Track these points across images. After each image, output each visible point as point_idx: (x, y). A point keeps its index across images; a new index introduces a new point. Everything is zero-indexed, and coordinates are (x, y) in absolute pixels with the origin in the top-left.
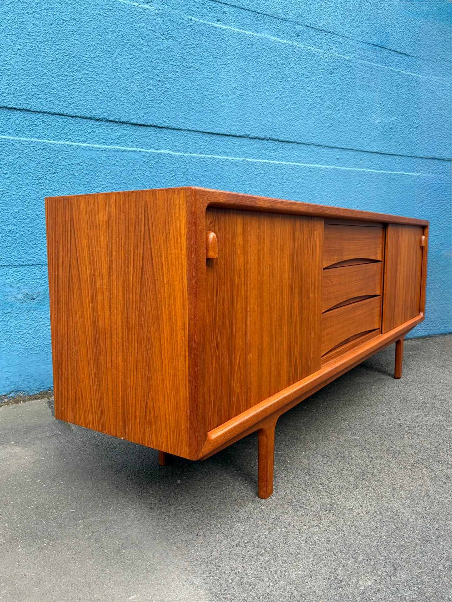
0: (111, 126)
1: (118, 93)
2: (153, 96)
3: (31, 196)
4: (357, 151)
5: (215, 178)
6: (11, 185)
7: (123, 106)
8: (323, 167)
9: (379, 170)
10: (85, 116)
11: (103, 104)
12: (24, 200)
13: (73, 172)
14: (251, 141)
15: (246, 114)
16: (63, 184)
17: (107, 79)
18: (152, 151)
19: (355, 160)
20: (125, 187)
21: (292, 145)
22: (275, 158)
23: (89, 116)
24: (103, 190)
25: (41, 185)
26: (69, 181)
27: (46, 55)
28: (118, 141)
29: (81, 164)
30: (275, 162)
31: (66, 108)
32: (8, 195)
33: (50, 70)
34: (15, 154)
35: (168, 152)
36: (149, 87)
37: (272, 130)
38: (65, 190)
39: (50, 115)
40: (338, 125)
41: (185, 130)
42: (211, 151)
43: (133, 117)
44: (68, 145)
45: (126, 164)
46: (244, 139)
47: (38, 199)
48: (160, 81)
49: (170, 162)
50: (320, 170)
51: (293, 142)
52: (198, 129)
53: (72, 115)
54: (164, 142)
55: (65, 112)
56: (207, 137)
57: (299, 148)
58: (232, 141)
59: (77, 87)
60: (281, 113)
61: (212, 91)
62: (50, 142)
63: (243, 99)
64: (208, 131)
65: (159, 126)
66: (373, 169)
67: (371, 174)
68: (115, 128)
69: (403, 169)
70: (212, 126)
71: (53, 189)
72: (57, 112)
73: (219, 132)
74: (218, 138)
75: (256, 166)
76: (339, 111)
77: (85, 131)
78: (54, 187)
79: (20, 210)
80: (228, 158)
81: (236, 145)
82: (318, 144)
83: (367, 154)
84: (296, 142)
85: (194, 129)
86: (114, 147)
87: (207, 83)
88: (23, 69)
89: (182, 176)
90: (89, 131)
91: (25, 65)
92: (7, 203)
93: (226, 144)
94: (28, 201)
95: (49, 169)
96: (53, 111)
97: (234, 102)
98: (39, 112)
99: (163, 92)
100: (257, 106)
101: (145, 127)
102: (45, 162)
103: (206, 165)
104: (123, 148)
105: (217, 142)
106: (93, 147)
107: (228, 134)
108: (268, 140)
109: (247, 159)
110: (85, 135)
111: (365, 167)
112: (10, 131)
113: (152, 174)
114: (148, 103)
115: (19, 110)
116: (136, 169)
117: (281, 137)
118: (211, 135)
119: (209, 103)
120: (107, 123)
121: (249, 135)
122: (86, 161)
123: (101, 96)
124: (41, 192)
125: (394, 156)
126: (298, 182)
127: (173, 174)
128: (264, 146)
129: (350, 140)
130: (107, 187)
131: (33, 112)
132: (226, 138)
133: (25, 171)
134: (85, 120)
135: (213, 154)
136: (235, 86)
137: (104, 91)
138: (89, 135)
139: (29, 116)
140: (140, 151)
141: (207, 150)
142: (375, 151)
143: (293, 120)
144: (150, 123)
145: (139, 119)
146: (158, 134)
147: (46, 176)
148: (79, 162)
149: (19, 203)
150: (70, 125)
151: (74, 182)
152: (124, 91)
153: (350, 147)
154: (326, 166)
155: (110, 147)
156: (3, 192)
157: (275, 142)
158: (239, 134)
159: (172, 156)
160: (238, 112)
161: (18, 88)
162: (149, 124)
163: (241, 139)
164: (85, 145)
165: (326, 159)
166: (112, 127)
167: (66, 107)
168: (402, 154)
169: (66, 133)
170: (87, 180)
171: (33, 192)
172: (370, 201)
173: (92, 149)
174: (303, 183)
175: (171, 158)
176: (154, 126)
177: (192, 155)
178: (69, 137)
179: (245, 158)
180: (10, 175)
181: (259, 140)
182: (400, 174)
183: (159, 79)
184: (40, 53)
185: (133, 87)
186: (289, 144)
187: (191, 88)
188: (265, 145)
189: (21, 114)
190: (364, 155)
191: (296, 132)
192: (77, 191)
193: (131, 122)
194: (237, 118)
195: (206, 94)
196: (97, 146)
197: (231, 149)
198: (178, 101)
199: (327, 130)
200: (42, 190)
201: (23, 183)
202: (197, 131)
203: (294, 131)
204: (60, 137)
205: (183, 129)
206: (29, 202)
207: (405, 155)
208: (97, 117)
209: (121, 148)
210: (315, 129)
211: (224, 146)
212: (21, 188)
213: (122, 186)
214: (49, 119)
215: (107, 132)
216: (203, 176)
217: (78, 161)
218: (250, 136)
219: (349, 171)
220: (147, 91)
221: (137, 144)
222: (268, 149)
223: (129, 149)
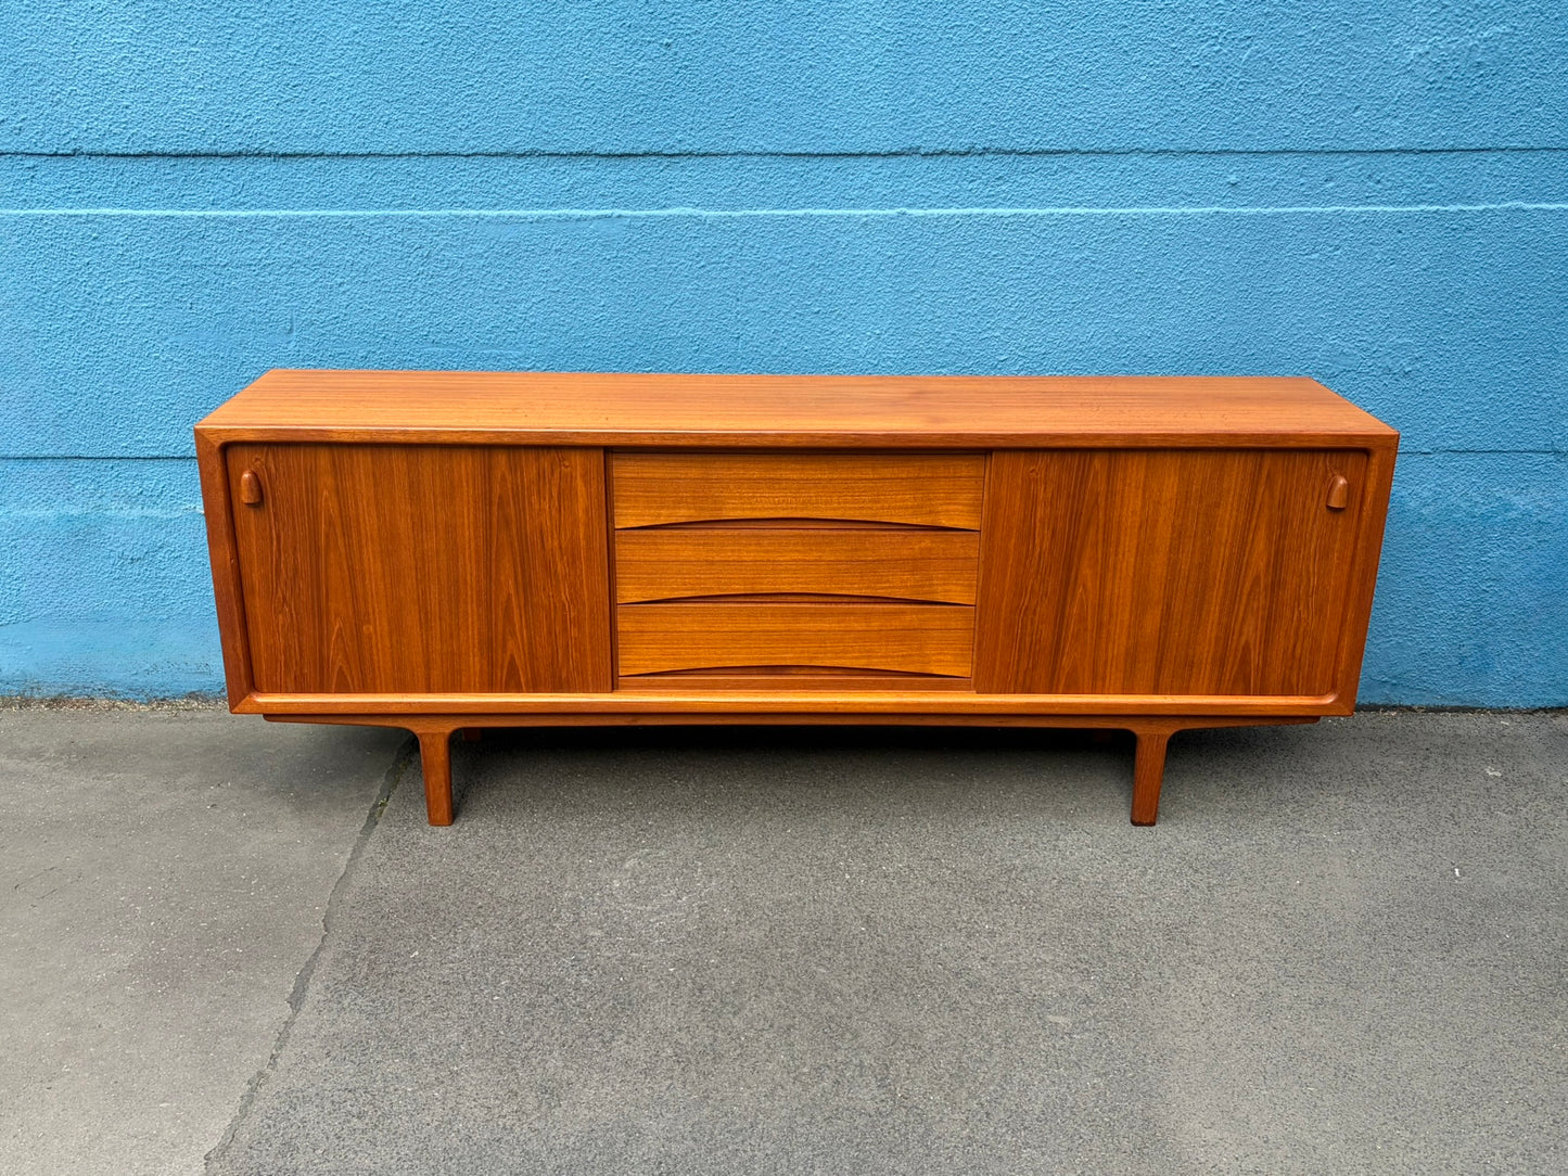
0: (552, 165)
1: (564, 91)
2: (650, 83)
3: (387, 325)
4: (1317, 152)
5: (813, 264)
7: (577, 117)
8: (1171, 211)
9: (1409, 204)
10: (494, 150)
11: (532, 118)
12: (376, 334)
13: (470, 272)
14: (927, 162)
15: (912, 93)
17: (540, 63)
18: (648, 213)
19: (1302, 180)
21: (1064, 159)
22: (1004, 199)
23: (501, 150)
25: (406, 302)
26: (461, 293)
27: (409, 35)
28: (571, 196)
29: (486, 255)
30: (1000, 211)
31: (452, 140)
32: (345, 325)
33: (419, 65)
34: (356, 245)
35: (689, 211)
36: (641, 64)
37: (994, 126)
38: (454, 310)
39: (422, 159)
40: (1241, 83)
41: (735, 154)
42: (808, 197)
43: (601, 141)
44: (457, 216)
45: (586, 248)
46: (903, 158)
48: (668, 45)
49: (694, 235)
50: (1160, 220)
51: (1065, 152)
52: (770, 148)
53: (465, 154)
54: (680, 189)
55: (451, 149)
56: (797, 166)
57: (1089, 166)
58: (868, 169)
59: (476, 91)
60: (1027, 77)
61: (812, 46)
62: (422, 213)
63: (902, 54)
64: (798, 150)
65: (665, 152)
66: (1382, 202)
67: (1370, 221)
68: (562, 169)
69: (1524, 191)
70: (810, 137)
71: (431, 310)
72: (434, 150)
73: (828, 151)
74: (828, 163)
75: (936, 226)
76: (1248, 42)
77: (496, 182)
78: (432, 305)
79: (369, 352)
80: (853, 212)
81: (881, 176)
82: (1156, 150)
83: (1359, 159)
84: (1077, 150)
85: (758, 150)
86: (557, 212)
87: (796, 29)
88: (365, 72)
89: (725, 265)
90: (503, 182)
91: (370, 63)
92: (346, 340)
93: (852, 177)
94: (384, 335)
95: (421, 269)
96: (426, 149)
97: (876, 66)
98: (400, 156)
99: (676, 70)
100: (947, 66)
101: (632, 159)
102: (413, 255)
103: (791, 234)
104: (578, 213)
105: (826, 174)
106: (511, 217)
107: (857, 151)
108: (980, 154)
109: (909, 211)
110: (494, 192)
111: (1344, 201)
112: (348, 200)
113: (647, 267)
114: (637, 101)
115: (362, 155)
116: (608, 257)
117: (1024, 143)
118: (806, 159)
119: (803, 79)
120: (543, 160)
121: (919, 148)
122: (497, 248)
123: (527, 102)
125: (1484, 153)
126: (1076, 259)
127: (702, 263)
128: (968, 172)
129: (1285, 125)
131: (389, 156)
132: (851, 161)
133: (375, 277)
134: (494, 159)
135: (814, 205)
136: (879, 24)
137: (534, 91)
138: (504, 191)
139: (382, 165)
140: (619, 216)
141: (794, 198)
142: (1392, 146)
143: (1069, 88)
144: (644, 148)
145: (616, 142)
146: (666, 171)
147: (416, 283)
148: (481, 251)
149: (366, 339)
150: (462, 173)
151: (473, 293)
152: (579, 84)
153: (1287, 144)
154: (1185, 210)
155: (550, 212)
156: (336, 320)
157: (1006, 157)
158: (888, 148)
159: (699, 221)
160: (886, 92)
161: (358, 114)
162: (640, 151)
163: (894, 160)
164: (494, 213)
165: (1186, 188)
166: (553, 168)
167: (453, 137)
168: (1521, 145)
169: (455, 192)
170: (500, 289)
172: (1356, 302)
173: (509, 221)
174: (1093, 262)
175: (697, 225)
176: (654, 154)
177: (752, 212)
178: (462, 199)
179: (904, 209)
180: (349, 287)
181: (951, 158)
182: (1507, 210)
183: (666, 40)
184: (397, 32)
185: (601, 70)
186: (1052, 158)
187: (752, 48)
188: (970, 169)
189: (366, 164)
190: (1347, 164)
191: (1077, 123)
193: (597, 152)
194: (882, 108)
195: (792, 58)
196: (521, 213)
197: (867, 187)
198: (718, 86)
199: (1197, 104)
201: (371, 300)
202: (766, 154)
203: (1072, 120)
204: (442, 201)
205: (730, 152)
206: (384, 338)
207: (1536, 147)
208: (520, 151)
209: (574, 212)
210: (1148, 107)
211: (843, 183)
212: (369, 309)
214: (419, 167)
215: (544, 180)
216: (780, 261)
217: (479, 249)
218: (922, 151)
219: (1275, 216)
220: (637, 74)
221: (613, 199)
222: (980, 178)
223: (593, 213)
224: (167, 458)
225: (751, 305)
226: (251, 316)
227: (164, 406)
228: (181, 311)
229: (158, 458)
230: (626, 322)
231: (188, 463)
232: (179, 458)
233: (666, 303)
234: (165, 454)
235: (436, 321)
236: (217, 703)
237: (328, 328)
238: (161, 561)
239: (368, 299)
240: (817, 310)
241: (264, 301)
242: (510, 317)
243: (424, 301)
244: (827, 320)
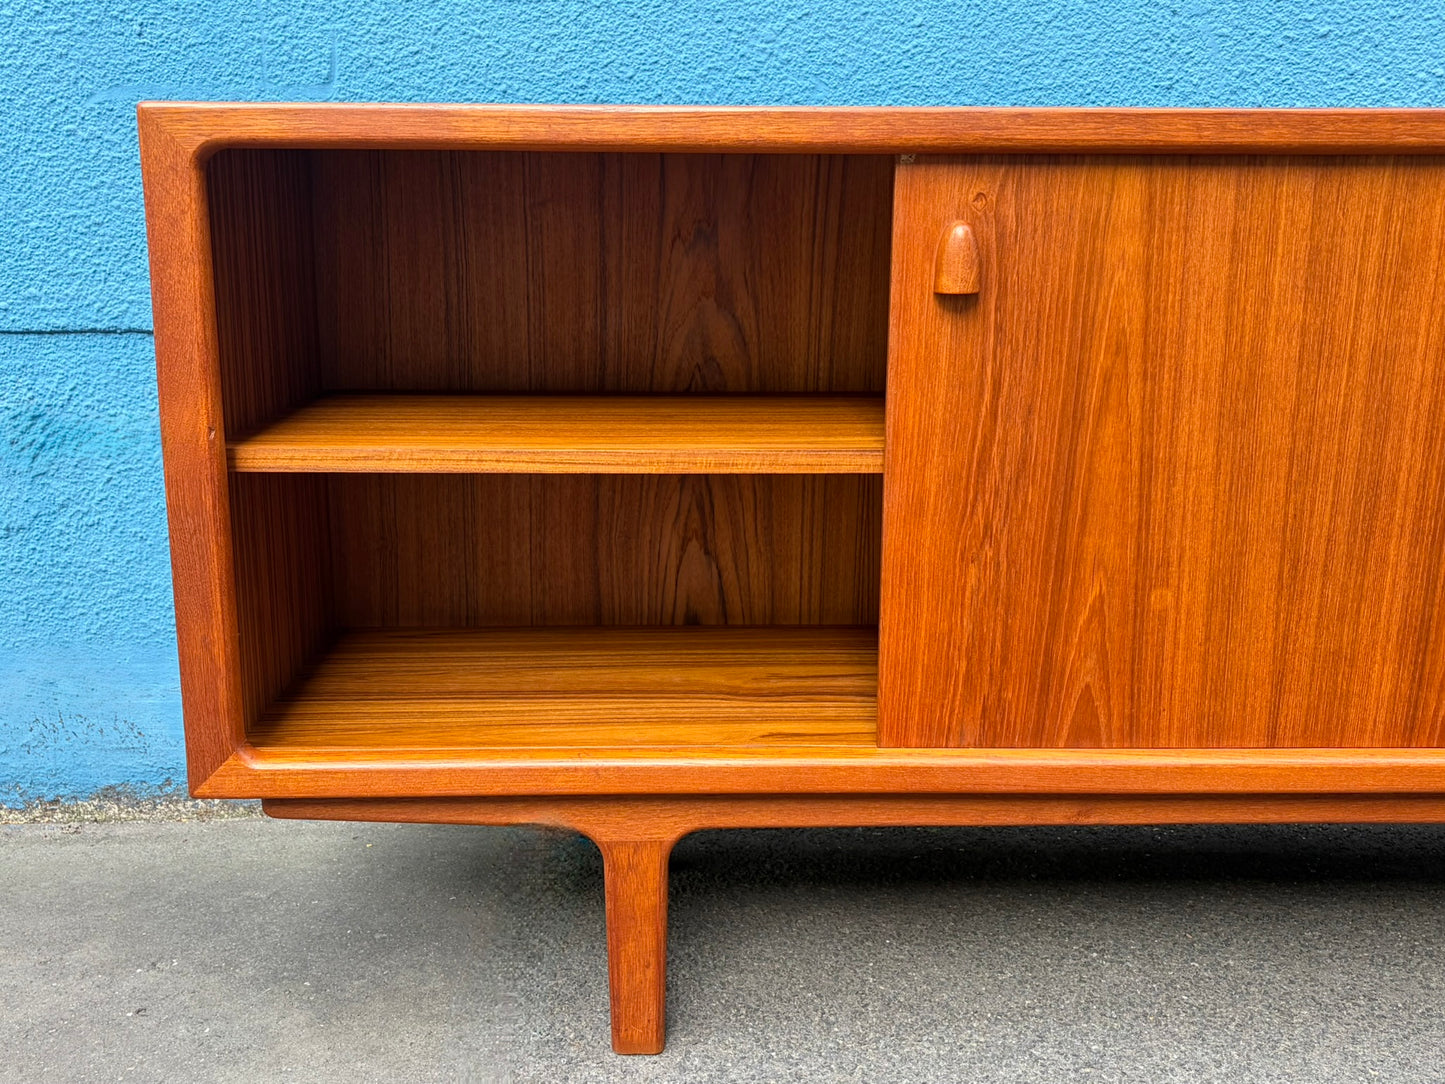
3: (512, 66)
6: (443, 30)
12: (489, 85)
16: (631, 12)
20: (883, 14)
24: (789, 31)
25: (550, 21)
32: (432, 67)
38: (638, 38)
47: (536, 77)
78: (598, 27)
92: (431, 96)
94: (503, 87)
124: (549, 50)
130: (806, 15)
149: (470, 95)
156: (417, 57)
171: (521, 51)
192: (683, 40)
200: (554, 42)
201: (484, 17)
206: (505, 92)
212: (479, 37)
213: (870, 9)
224: (82, 332)
225: (1200, 23)
226: (255, 49)
227: (81, 229)
228: (121, 39)
229: (65, 332)
230: (960, 56)
231: (122, 342)
232: (106, 332)
233: (1039, 19)
234: (79, 323)
235: (603, 59)
236: (155, 808)
237: (401, 73)
238: (61, 533)
239: (478, 16)
240: (1323, 30)
241: (281, 20)
242: (744, 49)
243: (583, 20)
244: (1342, 50)
